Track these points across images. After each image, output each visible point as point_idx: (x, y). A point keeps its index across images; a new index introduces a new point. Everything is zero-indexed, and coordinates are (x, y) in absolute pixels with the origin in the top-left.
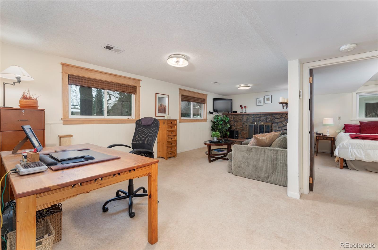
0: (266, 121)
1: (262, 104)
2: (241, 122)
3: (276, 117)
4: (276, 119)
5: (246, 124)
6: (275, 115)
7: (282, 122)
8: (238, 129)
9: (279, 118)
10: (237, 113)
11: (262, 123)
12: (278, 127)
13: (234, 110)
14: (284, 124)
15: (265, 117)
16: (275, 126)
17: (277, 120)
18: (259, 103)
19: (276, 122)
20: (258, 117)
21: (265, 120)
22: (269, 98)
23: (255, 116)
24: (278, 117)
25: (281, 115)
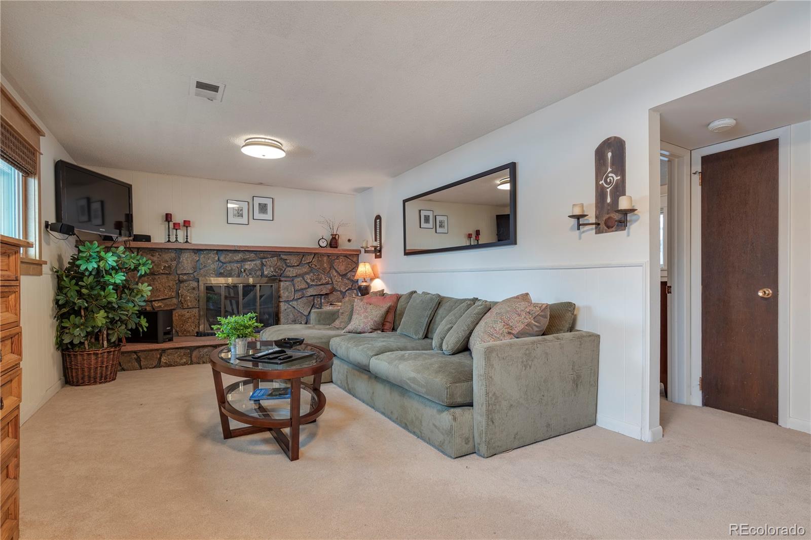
0: (263, 273)
1: (244, 220)
2: (171, 277)
3: (288, 261)
4: (289, 269)
5: (194, 284)
6: (285, 255)
7: (302, 275)
8: (156, 304)
9: (298, 266)
10: (152, 241)
11: (251, 281)
12: (293, 290)
13: (137, 230)
14: (309, 281)
15: (258, 262)
16: (287, 288)
17: (291, 269)
18: (235, 215)
19: (289, 277)
20: (237, 262)
21: (260, 270)
22: (265, 205)
23: (225, 258)
24: (293, 260)
25: (301, 258)
